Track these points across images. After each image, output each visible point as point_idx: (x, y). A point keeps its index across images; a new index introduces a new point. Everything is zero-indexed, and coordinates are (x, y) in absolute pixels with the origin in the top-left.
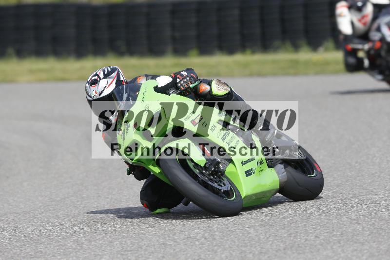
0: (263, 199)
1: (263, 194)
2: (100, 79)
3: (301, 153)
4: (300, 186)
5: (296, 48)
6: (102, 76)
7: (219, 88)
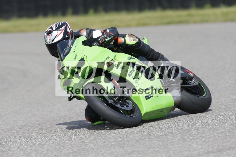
7: (130, 40)
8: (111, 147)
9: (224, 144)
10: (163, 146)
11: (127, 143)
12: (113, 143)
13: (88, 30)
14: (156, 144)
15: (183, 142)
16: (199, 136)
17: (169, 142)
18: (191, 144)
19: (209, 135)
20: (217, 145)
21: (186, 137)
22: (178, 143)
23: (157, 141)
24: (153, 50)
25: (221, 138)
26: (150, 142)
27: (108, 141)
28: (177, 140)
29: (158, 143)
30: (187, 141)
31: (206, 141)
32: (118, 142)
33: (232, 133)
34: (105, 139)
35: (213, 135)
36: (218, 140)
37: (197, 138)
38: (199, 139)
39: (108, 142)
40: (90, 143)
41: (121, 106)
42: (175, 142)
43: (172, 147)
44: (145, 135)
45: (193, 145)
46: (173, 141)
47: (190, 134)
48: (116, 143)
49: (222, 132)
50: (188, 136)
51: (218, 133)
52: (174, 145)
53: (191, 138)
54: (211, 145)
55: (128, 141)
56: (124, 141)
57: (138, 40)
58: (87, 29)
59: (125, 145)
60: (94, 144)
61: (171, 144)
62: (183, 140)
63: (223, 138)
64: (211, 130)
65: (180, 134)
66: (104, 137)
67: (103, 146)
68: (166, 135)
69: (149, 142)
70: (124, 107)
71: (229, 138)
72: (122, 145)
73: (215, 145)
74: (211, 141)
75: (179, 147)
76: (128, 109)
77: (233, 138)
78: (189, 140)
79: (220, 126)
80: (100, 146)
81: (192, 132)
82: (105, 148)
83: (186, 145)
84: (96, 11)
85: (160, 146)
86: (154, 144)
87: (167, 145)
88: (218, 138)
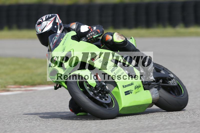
41: (100, 99)
70: (102, 100)
76: (107, 102)
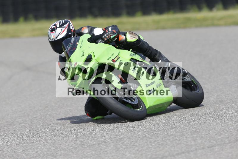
0: (162, 108)
1: (162, 105)
2: (57, 28)
3: (189, 77)
4: (188, 99)
5: (200, 9)
6: (58, 26)
7: (131, 37)
8: (43, 156)
9: (158, 153)
10: (96, 156)
11: (59, 153)
12: (45, 153)
13: (90, 28)
14: (89, 153)
15: (116, 151)
16: (132, 144)
17: (102, 151)
18: (124, 153)
19: (141, 144)
20: (150, 153)
21: (119, 146)
22: (112, 152)
23: (91, 150)
24: (151, 47)
25: (154, 147)
26: (83, 152)
27: (40, 150)
28: (111, 149)
29: (91, 152)
30: (120, 150)
31: (139, 150)
32: (51, 152)
33: (165, 142)
34: (37, 148)
35: (146, 144)
36: (151, 149)
37: (131, 147)
38: (133, 148)
39: (40, 152)
40: (22, 153)
42: (108, 151)
43: (105, 156)
44: (77, 145)
45: (127, 153)
46: (106, 150)
47: (123, 143)
48: (49, 153)
49: (155, 141)
50: (121, 145)
51: (151, 142)
52: (107, 154)
53: (124, 147)
54: (144, 154)
55: (61, 150)
56: (57, 150)
57: (138, 38)
58: (88, 27)
59: (57, 155)
60: (27, 154)
61: (104, 153)
62: (117, 149)
63: (156, 147)
64: (144, 139)
65: (113, 143)
66: (36, 147)
67: (35, 156)
68: (99, 144)
69: (81, 151)
71: (162, 147)
72: (55, 155)
73: (148, 154)
74: (144, 150)
75: (112, 156)
77: (167, 147)
78: (121, 149)
79: (153, 135)
80: (32, 156)
81: (125, 141)
82: (38, 157)
83: (119, 154)
84: (26, 19)
85: (93, 155)
86: (87, 153)
87: (100, 154)
88: (151, 147)
